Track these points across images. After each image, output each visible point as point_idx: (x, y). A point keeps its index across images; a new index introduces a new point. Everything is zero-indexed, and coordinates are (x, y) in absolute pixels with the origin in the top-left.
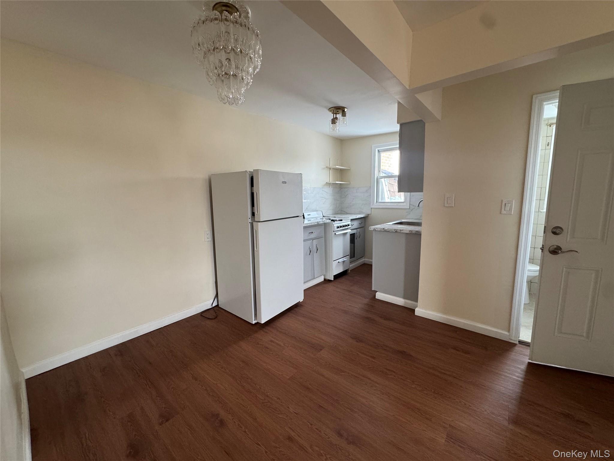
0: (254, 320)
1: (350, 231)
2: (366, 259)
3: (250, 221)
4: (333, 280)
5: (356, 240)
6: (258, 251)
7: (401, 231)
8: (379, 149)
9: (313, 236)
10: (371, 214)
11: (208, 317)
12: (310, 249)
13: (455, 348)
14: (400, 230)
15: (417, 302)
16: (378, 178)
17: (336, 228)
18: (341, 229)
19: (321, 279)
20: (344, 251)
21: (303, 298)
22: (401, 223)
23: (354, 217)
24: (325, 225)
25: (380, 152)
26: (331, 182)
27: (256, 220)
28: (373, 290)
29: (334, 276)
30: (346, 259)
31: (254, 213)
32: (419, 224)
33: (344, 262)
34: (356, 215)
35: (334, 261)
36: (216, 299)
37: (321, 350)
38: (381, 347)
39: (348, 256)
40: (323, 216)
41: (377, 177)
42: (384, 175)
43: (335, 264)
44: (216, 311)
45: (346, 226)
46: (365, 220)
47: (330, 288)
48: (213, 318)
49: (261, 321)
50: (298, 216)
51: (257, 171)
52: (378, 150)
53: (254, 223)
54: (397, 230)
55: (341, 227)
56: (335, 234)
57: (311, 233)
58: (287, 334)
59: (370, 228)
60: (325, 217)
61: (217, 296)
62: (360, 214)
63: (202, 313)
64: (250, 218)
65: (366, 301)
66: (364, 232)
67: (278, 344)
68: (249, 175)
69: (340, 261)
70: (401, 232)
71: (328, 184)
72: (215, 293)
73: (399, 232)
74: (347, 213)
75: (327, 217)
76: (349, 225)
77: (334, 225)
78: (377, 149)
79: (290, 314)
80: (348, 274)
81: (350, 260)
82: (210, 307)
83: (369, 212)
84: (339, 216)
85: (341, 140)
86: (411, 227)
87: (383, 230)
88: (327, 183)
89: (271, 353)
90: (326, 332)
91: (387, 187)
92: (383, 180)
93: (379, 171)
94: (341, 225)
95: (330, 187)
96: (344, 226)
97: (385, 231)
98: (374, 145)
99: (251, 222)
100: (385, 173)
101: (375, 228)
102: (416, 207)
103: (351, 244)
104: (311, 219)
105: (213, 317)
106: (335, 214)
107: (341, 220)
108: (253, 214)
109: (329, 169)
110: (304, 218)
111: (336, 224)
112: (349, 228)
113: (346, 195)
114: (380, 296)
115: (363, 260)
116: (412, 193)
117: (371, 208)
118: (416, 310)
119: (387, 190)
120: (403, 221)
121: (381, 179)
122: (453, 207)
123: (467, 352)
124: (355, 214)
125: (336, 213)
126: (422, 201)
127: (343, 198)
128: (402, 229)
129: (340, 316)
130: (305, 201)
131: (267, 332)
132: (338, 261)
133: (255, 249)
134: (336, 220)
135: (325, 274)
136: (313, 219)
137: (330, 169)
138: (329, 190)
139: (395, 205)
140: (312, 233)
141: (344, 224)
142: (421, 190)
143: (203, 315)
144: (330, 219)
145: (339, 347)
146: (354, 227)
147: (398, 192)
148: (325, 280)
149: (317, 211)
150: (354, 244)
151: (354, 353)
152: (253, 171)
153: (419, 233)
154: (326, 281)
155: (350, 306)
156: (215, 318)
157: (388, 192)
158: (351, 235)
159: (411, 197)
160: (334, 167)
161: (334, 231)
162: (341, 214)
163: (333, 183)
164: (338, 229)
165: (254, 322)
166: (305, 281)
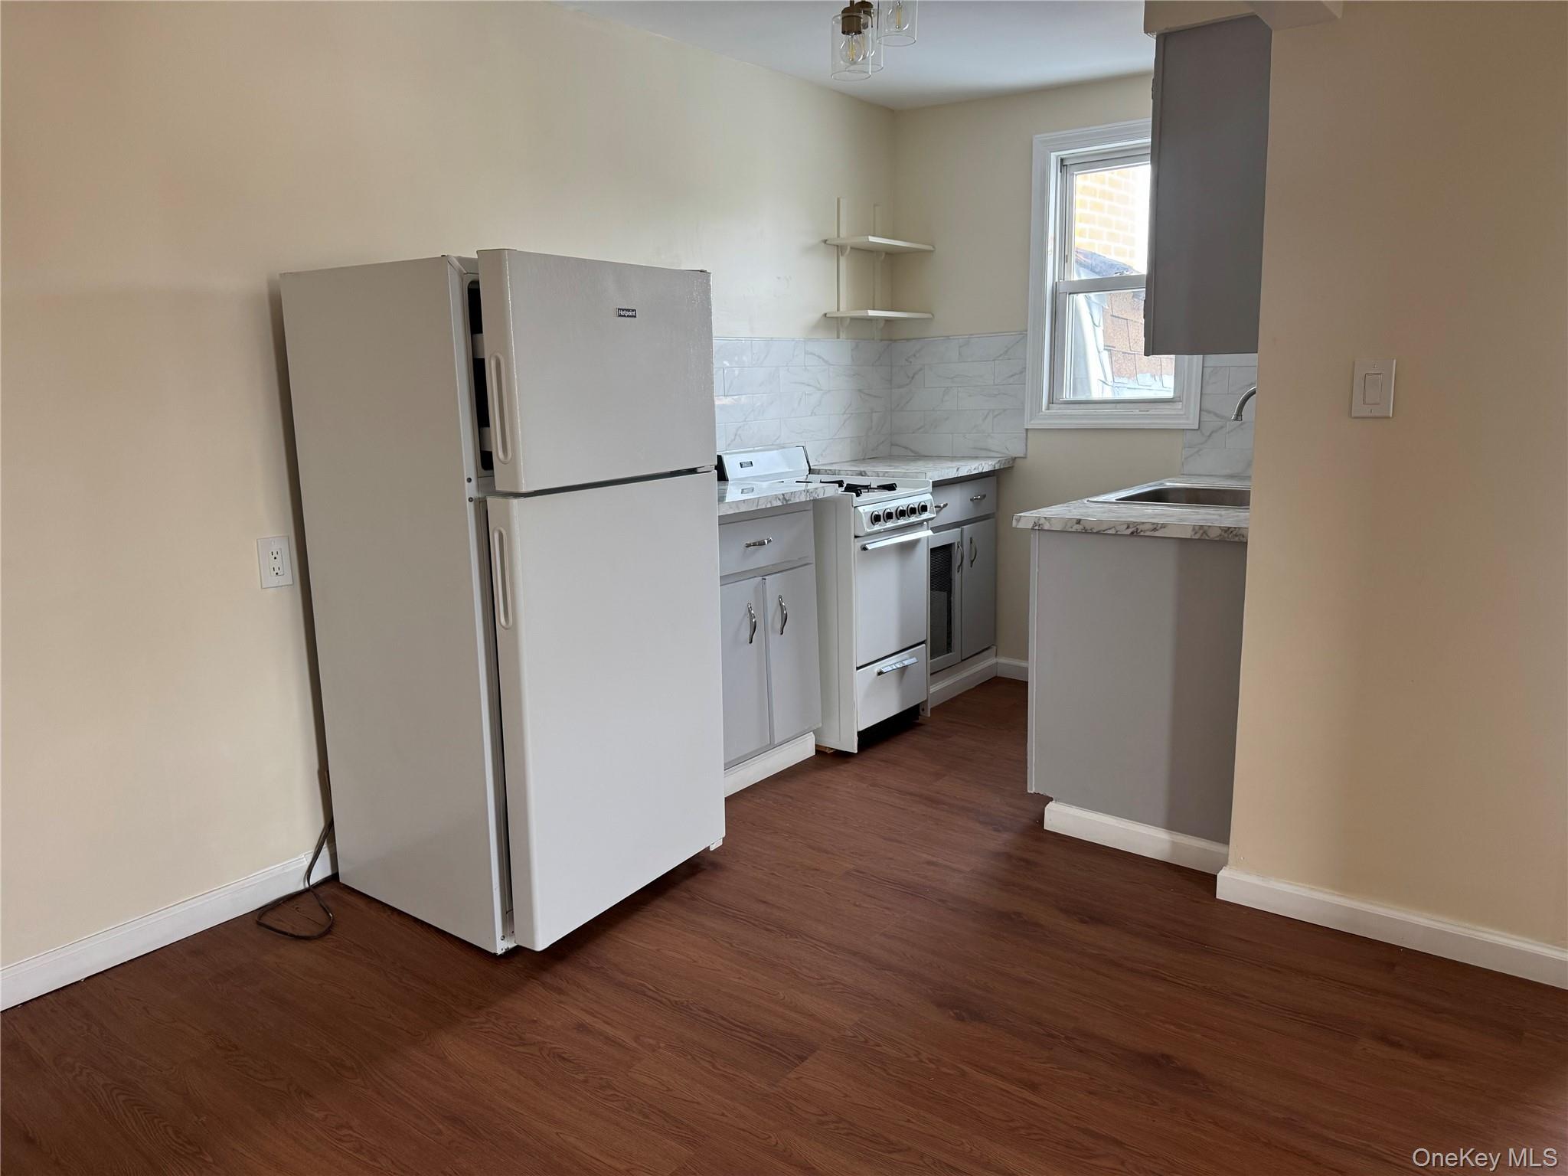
0: (503, 939)
1: (930, 533)
2: (1002, 660)
3: (471, 490)
4: (856, 752)
5: (956, 577)
6: (513, 629)
7: (1155, 530)
8: (1063, 153)
9: (762, 558)
10: (1025, 458)
11: (291, 931)
12: (752, 616)
13: (1384, 1038)
14: (1152, 527)
15: (1227, 843)
16: (1061, 289)
17: (866, 520)
18: (890, 524)
19: (803, 749)
20: (904, 627)
21: (724, 835)
22: (1157, 497)
23: (949, 471)
24: (818, 507)
25: (1071, 169)
26: (846, 310)
27: (498, 488)
28: (1029, 791)
29: (860, 734)
30: (914, 660)
31: (490, 454)
32: (1237, 499)
33: (903, 670)
34: (955, 464)
35: (858, 668)
36: (325, 851)
37: (802, 1059)
38: (1067, 1038)
39: (924, 645)
40: (811, 471)
41: (1055, 286)
42: (1085, 275)
43: (862, 680)
44: (331, 904)
45: (913, 511)
46: (998, 483)
47: (842, 783)
48: (315, 935)
49: (533, 942)
50: (693, 471)
51: (494, 257)
52: (1062, 160)
53: (491, 501)
54: (1140, 527)
55: (889, 516)
56: (865, 549)
57: (754, 544)
58: (650, 993)
59: (1018, 520)
60: (818, 472)
61: (328, 834)
62: (976, 458)
63: (264, 914)
64: (469, 480)
65: (998, 841)
66: (995, 539)
67: (610, 1041)
68: (462, 275)
69: (886, 665)
70: (1157, 534)
71: (831, 323)
72: (321, 824)
73: (1148, 534)
74: (918, 456)
75: (826, 472)
76: (924, 509)
77: (860, 509)
78: (1053, 155)
79: (663, 906)
80: (920, 725)
81: (929, 661)
82: (301, 887)
83: (1015, 449)
84: (881, 468)
85: (892, 111)
86: (1202, 511)
87: (1079, 528)
88: (825, 314)
89: (581, 1077)
90: (823, 981)
91: (1100, 331)
92: (1081, 298)
93: (1065, 258)
94: (892, 506)
95: (843, 335)
96: (902, 513)
97: (1084, 531)
98: (1039, 136)
99: (474, 494)
100: (1092, 270)
101: (1042, 521)
102: (1230, 420)
103: (936, 593)
104: (756, 484)
105: (316, 930)
106: (864, 460)
107: (891, 487)
108: (486, 461)
109: (836, 247)
110: (722, 476)
111: (868, 505)
112: (927, 520)
113: (915, 374)
114: (1061, 818)
115: (992, 661)
116: (1213, 359)
117: (1027, 430)
118: (1223, 876)
119: (1101, 348)
120: (1169, 484)
121: (1075, 296)
122: (1389, 417)
123: (1434, 1053)
124: (953, 458)
125: (868, 455)
126: (1254, 393)
127: (900, 387)
128: (1161, 521)
129: (887, 908)
130: (727, 401)
131: (560, 991)
132: (877, 667)
133: (501, 619)
134: (868, 488)
135: (820, 725)
136: (765, 484)
137: (840, 249)
138: (836, 351)
139: (1137, 412)
140: (762, 544)
141: (903, 504)
142: (1249, 345)
143: (267, 921)
144: (840, 483)
145: (879, 1045)
146: (947, 516)
147: (1147, 354)
148: (820, 751)
149: (784, 448)
150: (950, 592)
151: (944, 1070)
152: (476, 257)
153: (1237, 539)
154: (827, 757)
155: (929, 863)
156: (321, 936)
157: (1105, 355)
158: (933, 550)
159: (1207, 377)
160: (859, 240)
161: (856, 537)
162: (890, 458)
163: (853, 319)
164: (877, 527)
165: (500, 947)
166: (728, 761)
